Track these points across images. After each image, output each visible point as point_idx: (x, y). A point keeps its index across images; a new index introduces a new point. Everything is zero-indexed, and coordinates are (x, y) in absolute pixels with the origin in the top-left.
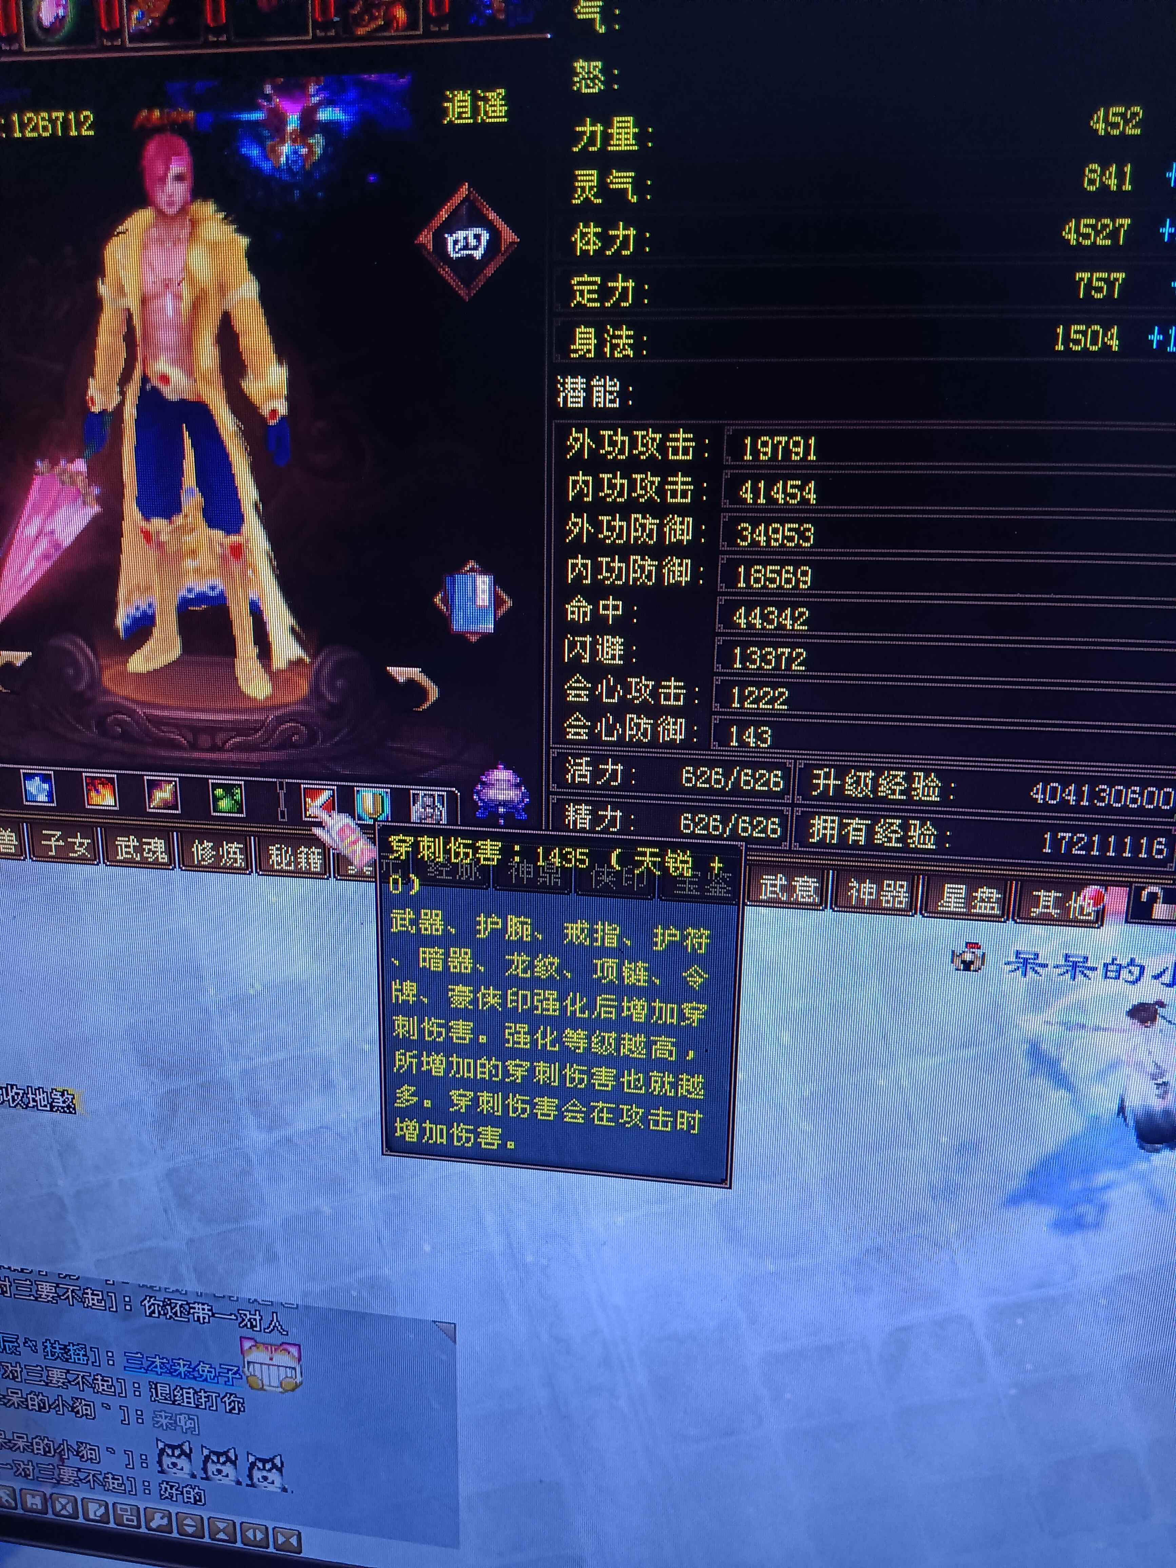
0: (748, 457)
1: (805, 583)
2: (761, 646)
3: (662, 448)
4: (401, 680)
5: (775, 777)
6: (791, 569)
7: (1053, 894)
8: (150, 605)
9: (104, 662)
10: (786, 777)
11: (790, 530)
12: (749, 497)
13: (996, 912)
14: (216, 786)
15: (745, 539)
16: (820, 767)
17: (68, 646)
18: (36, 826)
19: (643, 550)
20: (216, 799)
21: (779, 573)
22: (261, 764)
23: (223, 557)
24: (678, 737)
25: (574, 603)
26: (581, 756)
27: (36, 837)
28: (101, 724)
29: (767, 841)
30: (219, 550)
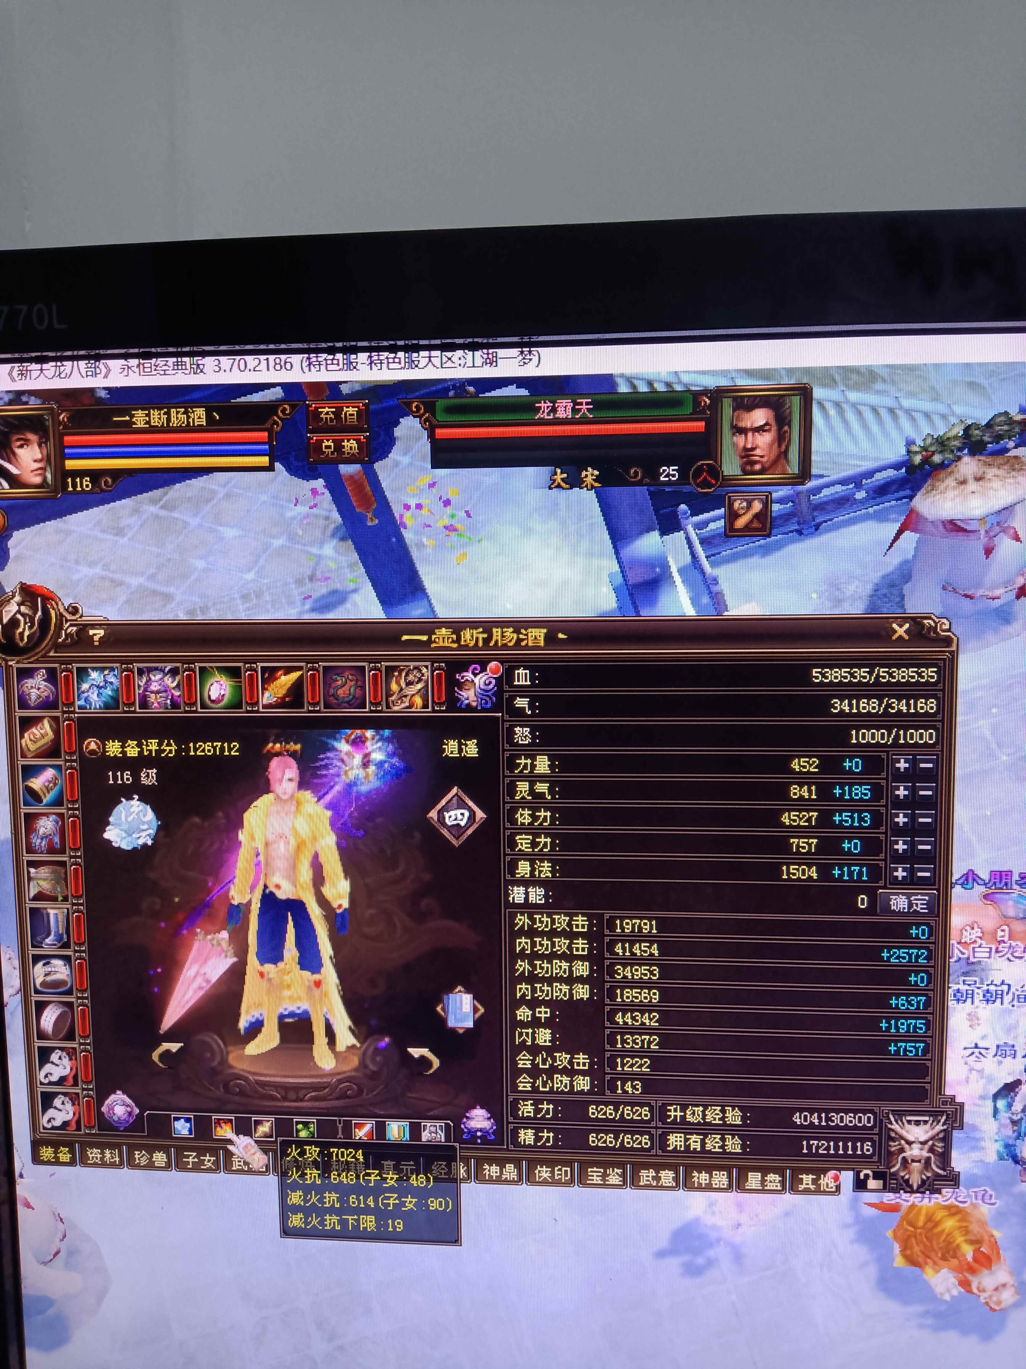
0: (619, 930)
1: (655, 999)
2: (632, 1034)
3: (569, 925)
4: (416, 1056)
5: (645, 1111)
6: (647, 991)
7: (811, 1176)
8: (261, 1015)
9: (231, 1048)
10: (651, 1111)
11: (645, 970)
12: (620, 952)
13: (779, 1188)
14: (298, 1123)
15: (619, 974)
16: (671, 1105)
17: (207, 1039)
18: (180, 1150)
19: (561, 980)
20: (298, 1131)
21: (640, 993)
22: (327, 1109)
23: (309, 988)
24: (586, 1088)
25: (521, 1010)
26: (527, 1100)
27: (179, 1156)
28: (226, 1087)
29: (642, 1149)
30: (307, 983)
